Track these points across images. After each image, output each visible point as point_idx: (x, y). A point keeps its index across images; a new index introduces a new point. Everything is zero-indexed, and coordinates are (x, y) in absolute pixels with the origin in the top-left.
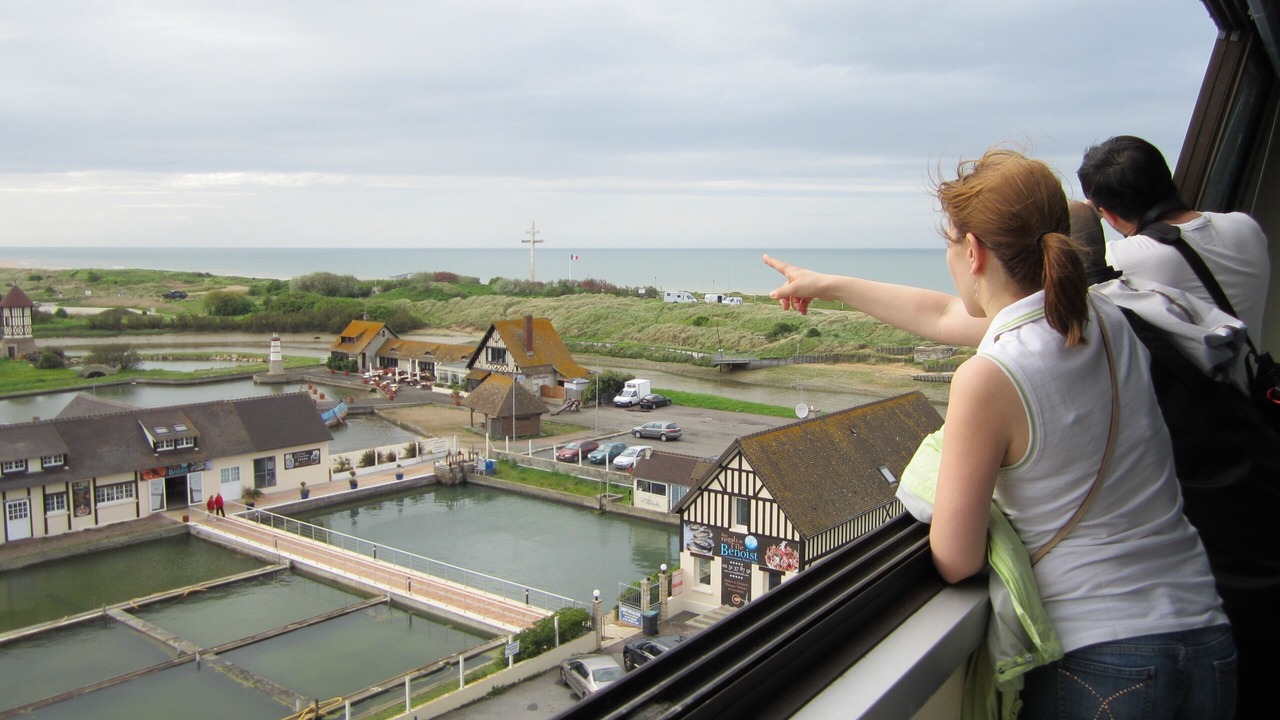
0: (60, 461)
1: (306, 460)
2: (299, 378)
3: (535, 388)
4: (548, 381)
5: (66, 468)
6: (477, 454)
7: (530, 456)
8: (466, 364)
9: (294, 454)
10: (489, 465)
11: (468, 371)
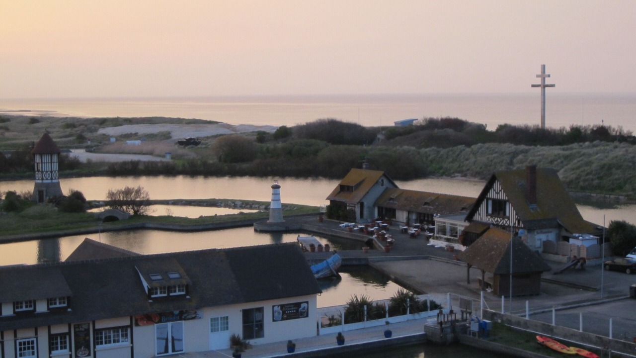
0: (64, 303)
1: (295, 312)
2: (297, 227)
3: (538, 243)
4: (551, 236)
5: (69, 310)
6: (470, 313)
7: (527, 318)
8: (465, 216)
9: (282, 306)
10: (482, 326)
11: (467, 224)
